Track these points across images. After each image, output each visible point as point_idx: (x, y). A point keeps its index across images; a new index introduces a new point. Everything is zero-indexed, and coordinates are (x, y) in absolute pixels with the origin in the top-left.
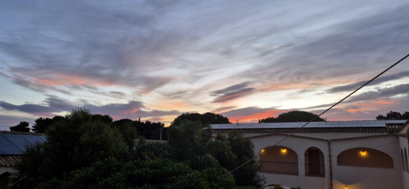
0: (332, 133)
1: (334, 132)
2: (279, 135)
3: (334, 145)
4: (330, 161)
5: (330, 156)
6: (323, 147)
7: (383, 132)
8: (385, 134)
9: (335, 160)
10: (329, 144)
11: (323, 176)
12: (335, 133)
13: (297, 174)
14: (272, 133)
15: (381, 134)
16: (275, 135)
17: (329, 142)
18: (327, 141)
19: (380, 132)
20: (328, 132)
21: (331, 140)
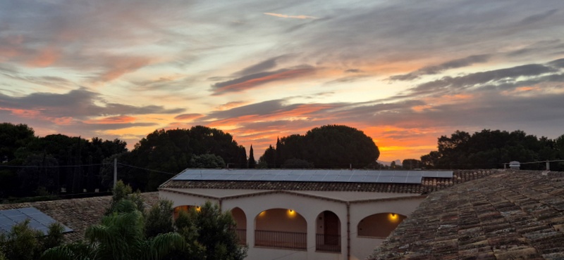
0: (353, 192)
1: (355, 191)
2: (283, 192)
3: (354, 208)
4: (349, 231)
5: (349, 223)
6: (340, 212)
7: (415, 193)
8: (417, 195)
9: (354, 229)
10: (348, 208)
11: (339, 251)
12: (357, 192)
13: (304, 248)
14: (273, 190)
15: (413, 195)
16: (277, 192)
17: (348, 205)
18: (345, 202)
19: (411, 192)
20: (348, 190)
21: (350, 202)
